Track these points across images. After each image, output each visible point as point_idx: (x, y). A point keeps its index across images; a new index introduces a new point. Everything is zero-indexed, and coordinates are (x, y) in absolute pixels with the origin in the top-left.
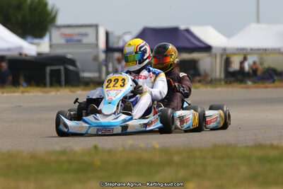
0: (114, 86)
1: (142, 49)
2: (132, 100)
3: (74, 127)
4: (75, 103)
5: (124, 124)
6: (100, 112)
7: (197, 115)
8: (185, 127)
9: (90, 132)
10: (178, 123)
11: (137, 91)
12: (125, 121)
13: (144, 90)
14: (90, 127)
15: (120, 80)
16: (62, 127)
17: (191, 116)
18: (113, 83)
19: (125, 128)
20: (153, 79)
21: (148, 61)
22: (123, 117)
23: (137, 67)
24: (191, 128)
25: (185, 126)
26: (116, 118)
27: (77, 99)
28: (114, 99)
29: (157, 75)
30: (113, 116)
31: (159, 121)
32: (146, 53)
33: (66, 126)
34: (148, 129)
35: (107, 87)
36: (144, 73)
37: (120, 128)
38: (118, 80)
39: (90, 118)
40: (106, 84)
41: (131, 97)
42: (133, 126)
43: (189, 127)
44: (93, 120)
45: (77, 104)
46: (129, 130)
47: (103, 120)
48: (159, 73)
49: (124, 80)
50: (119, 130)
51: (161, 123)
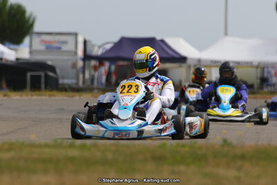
0: (128, 92)
1: (152, 57)
3: (91, 131)
4: (85, 107)
5: (140, 129)
7: (203, 121)
9: (106, 135)
10: (188, 129)
11: (148, 97)
12: (140, 126)
14: (106, 131)
15: (133, 86)
16: (78, 130)
17: (198, 123)
18: (126, 89)
19: (140, 132)
21: (157, 68)
22: (139, 122)
23: (147, 74)
24: (198, 134)
25: (194, 132)
26: (132, 123)
27: (87, 103)
28: (129, 105)
29: (165, 83)
30: (129, 121)
31: (173, 127)
32: (155, 61)
33: (83, 129)
34: (162, 134)
35: (121, 93)
36: (153, 80)
37: (136, 133)
38: (131, 86)
39: (107, 122)
40: (119, 89)
41: (142, 103)
42: (148, 131)
43: (196, 133)
44: (110, 124)
45: (87, 108)
46: (144, 135)
47: (119, 125)
48: (167, 81)
49: (137, 86)
50: (135, 135)
51: (175, 129)
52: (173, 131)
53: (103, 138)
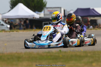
0: (46, 30)
2: (54, 35)
3: (30, 45)
5: (49, 44)
6: (40, 40)
7: (79, 40)
8: (74, 45)
9: (36, 47)
10: (71, 44)
12: (49, 43)
13: (58, 31)
14: (36, 45)
15: (48, 28)
16: (26, 45)
18: (46, 29)
19: (49, 46)
20: (62, 27)
21: (61, 20)
22: (49, 41)
24: (77, 45)
27: (34, 34)
28: (46, 35)
29: (64, 25)
30: (45, 41)
31: (62, 43)
32: (60, 17)
34: (58, 46)
35: (43, 30)
36: (59, 24)
37: (48, 46)
38: (48, 27)
39: (36, 42)
40: (43, 29)
42: (52, 45)
43: (76, 45)
44: (38, 43)
46: (51, 47)
47: (41, 43)
48: (65, 25)
49: (50, 27)
50: (47, 47)
51: (63, 44)
52: (62, 44)
53: (35, 48)
